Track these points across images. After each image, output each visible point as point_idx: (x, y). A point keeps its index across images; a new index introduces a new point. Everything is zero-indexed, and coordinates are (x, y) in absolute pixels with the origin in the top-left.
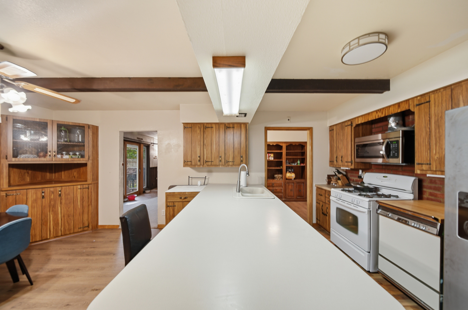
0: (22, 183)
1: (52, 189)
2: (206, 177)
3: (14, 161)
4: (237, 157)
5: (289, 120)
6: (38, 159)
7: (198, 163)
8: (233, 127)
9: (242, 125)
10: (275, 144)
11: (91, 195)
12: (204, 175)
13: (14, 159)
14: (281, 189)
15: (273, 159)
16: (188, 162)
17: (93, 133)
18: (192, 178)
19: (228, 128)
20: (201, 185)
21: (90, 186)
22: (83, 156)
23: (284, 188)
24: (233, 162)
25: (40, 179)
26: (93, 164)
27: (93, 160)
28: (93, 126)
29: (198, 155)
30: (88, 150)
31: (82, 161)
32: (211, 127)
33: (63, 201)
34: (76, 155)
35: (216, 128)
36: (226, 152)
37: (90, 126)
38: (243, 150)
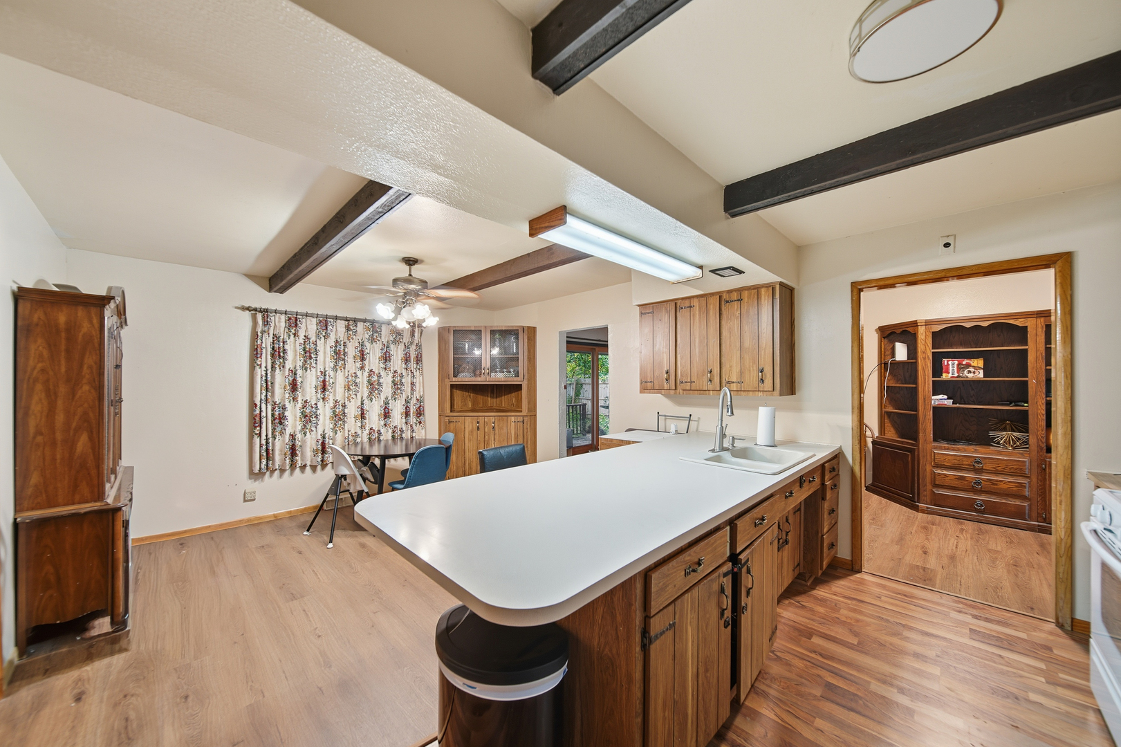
0: (465, 408)
1: (486, 419)
2: (690, 415)
3: (455, 381)
4: (750, 370)
5: (947, 245)
6: (474, 379)
7: (666, 386)
8: (740, 300)
9: (763, 290)
10: (985, 324)
11: (527, 432)
12: (685, 411)
13: (454, 379)
14: (1021, 485)
15: (980, 374)
16: (646, 382)
17: (529, 339)
18: (665, 416)
19: (727, 302)
20: (677, 432)
21: (526, 418)
22: (517, 375)
23: (1034, 479)
24: (741, 382)
25: (481, 405)
26: (529, 385)
27: (529, 380)
28: (529, 327)
29: (665, 369)
30: (522, 365)
31: (516, 381)
32: (691, 307)
33: (497, 437)
34: (510, 372)
35: (699, 306)
36: (723, 361)
37: (526, 329)
38: (765, 352)
